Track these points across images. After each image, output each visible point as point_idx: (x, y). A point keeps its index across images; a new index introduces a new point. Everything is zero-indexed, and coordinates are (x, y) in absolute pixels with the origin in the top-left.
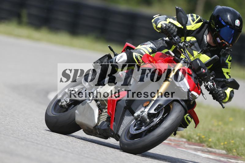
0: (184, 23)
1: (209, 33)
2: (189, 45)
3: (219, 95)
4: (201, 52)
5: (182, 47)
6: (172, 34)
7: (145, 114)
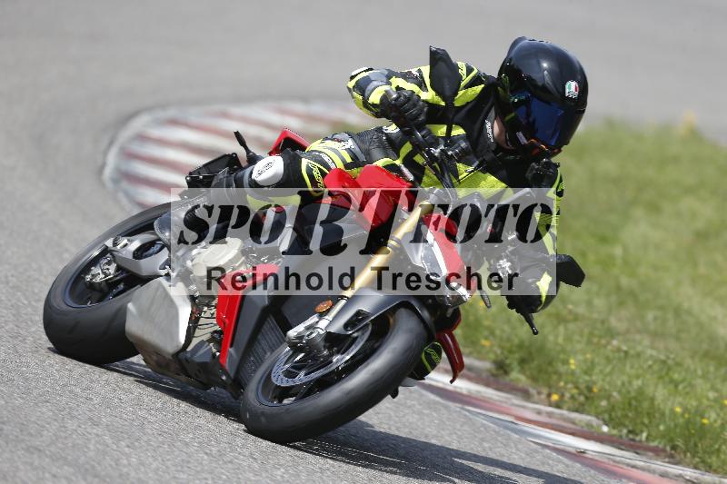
0: (449, 93)
1: (499, 117)
2: (456, 154)
4: (478, 166)
5: (436, 158)
7: (318, 335)
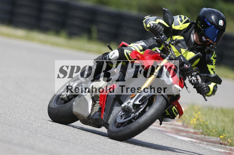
0: (170, 23)
1: (196, 33)
2: (174, 43)
3: (203, 89)
4: (188, 49)
5: (167, 44)
6: (159, 33)
7: (131, 105)
